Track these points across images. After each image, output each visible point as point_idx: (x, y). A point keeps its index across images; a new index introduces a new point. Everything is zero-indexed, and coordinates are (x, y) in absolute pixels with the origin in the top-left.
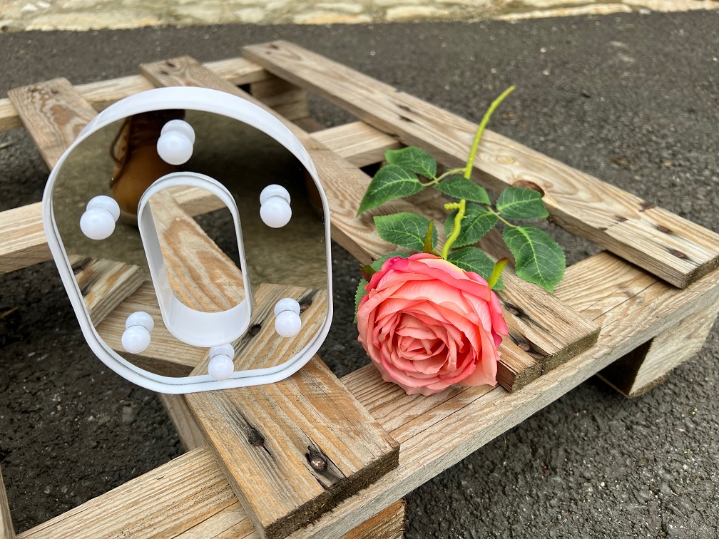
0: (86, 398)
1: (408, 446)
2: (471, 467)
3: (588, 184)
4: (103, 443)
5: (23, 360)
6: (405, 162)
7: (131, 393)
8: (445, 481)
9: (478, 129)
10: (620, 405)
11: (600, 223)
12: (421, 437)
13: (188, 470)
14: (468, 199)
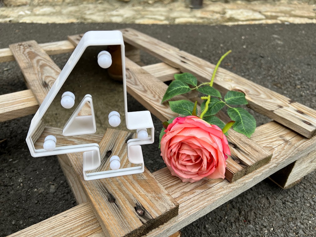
0: (34, 181)
1: (183, 206)
2: (210, 219)
3: (265, 92)
4: (41, 202)
5: (7, 162)
6: (183, 79)
7: (55, 179)
8: (198, 225)
9: (216, 67)
10: (280, 193)
11: (271, 108)
12: (189, 201)
13: (78, 213)
14: (211, 95)
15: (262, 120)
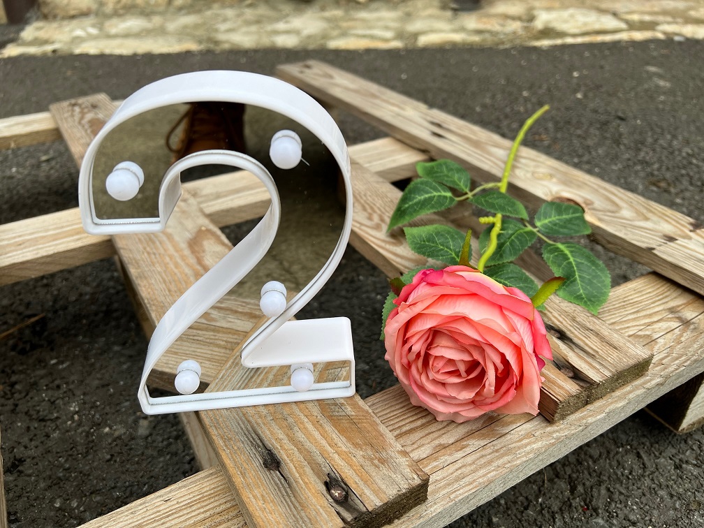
0: (103, 408)
1: (438, 478)
2: (503, 501)
3: (631, 202)
4: (117, 456)
5: (44, 367)
6: (438, 175)
8: (474, 517)
9: (513, 146)
10: (668, 441)
11: (647, 243)
12: (452, 468)
13: (197, 493)
14: (504, 214)
15: (624, 268)
